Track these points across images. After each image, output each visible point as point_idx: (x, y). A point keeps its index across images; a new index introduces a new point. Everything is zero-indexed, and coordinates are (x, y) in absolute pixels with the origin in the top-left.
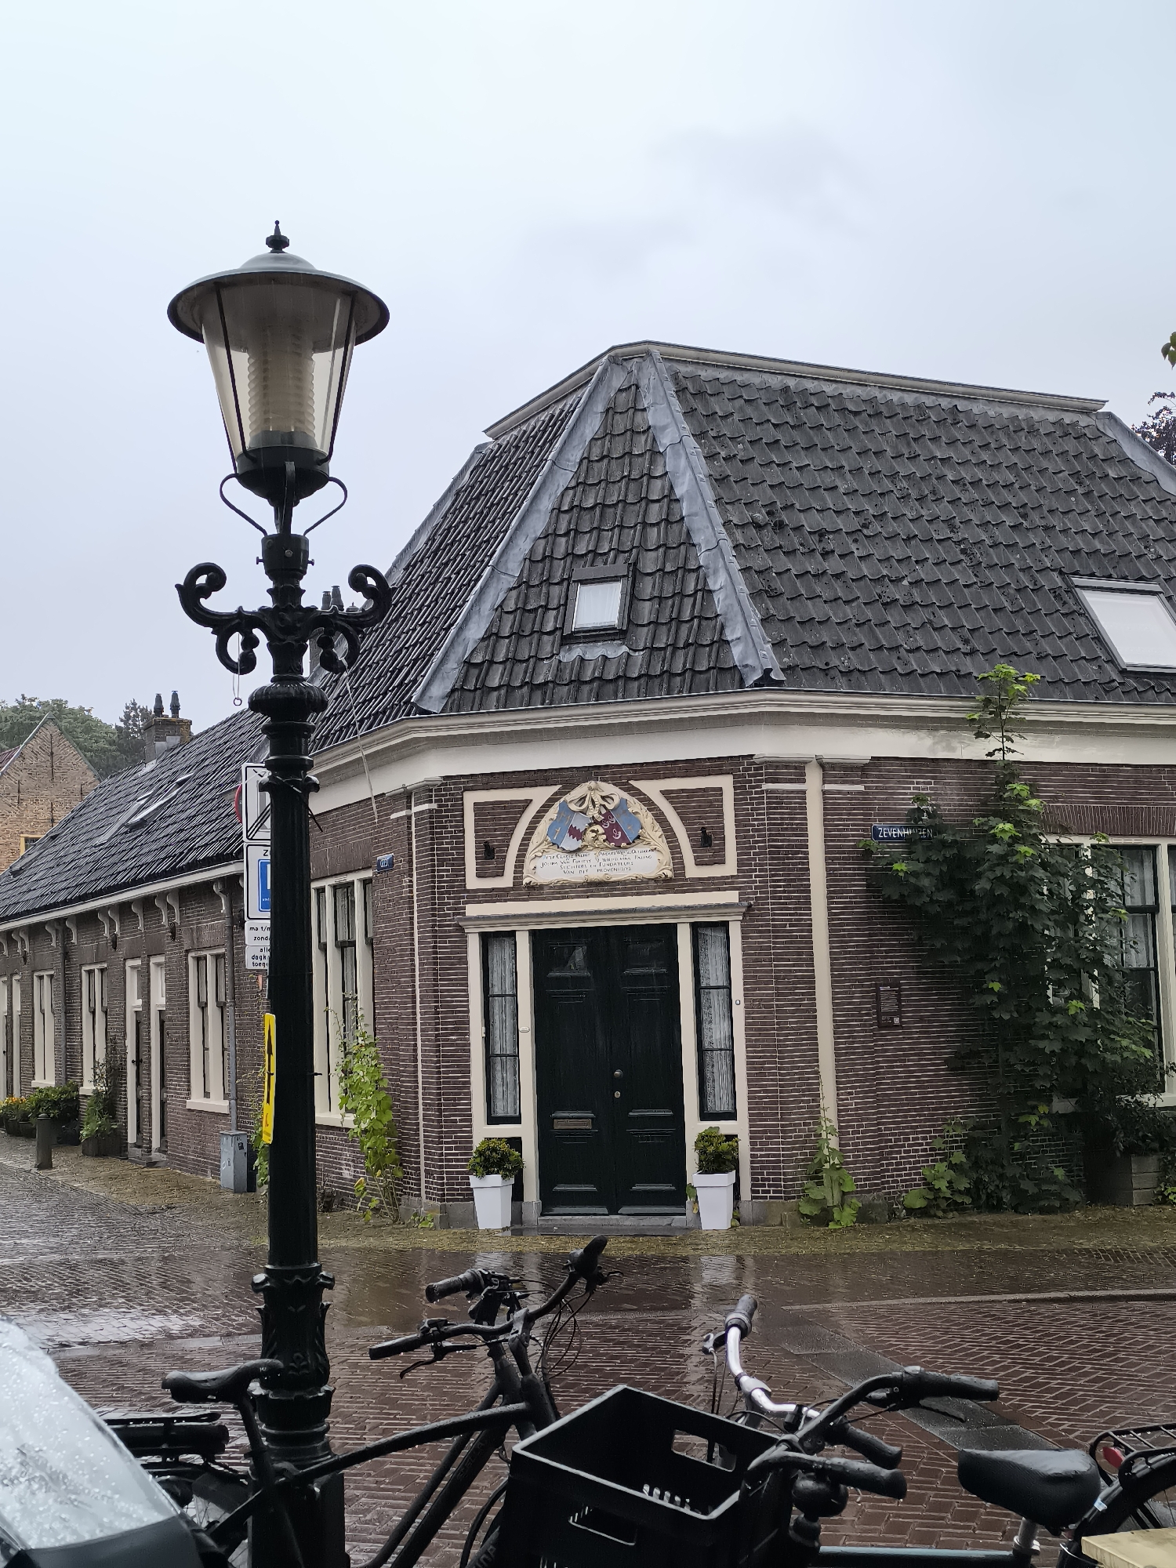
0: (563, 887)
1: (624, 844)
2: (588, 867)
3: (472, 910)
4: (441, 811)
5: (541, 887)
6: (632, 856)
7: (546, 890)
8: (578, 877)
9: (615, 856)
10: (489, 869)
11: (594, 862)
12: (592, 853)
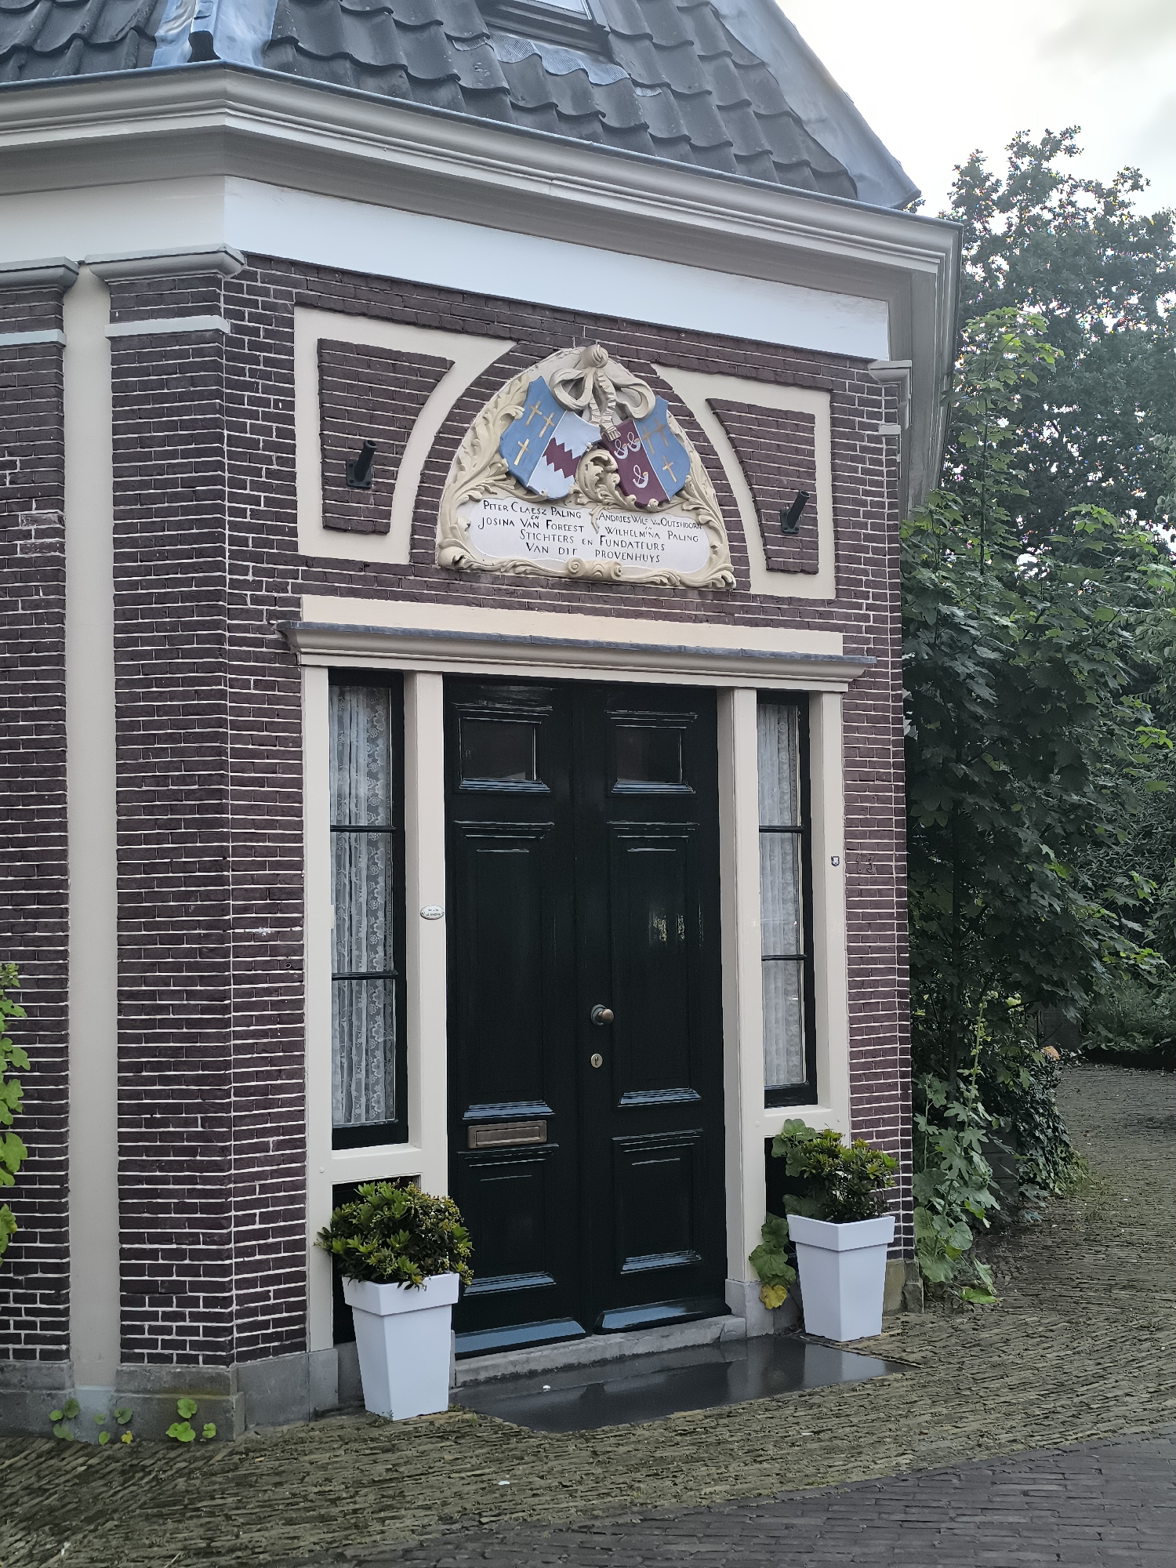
0: (519, 581)
1: (653, 502)
2: (577, 543)
3: (317, 609)
4: (240, 344)
5: (477, 573)
6: (663, 531)
7: (484, 584)
8: (555, 563)
9: (632, 526)
10: (356, 512)
11: (589, 533)
12: (584, 512)
